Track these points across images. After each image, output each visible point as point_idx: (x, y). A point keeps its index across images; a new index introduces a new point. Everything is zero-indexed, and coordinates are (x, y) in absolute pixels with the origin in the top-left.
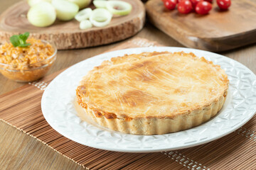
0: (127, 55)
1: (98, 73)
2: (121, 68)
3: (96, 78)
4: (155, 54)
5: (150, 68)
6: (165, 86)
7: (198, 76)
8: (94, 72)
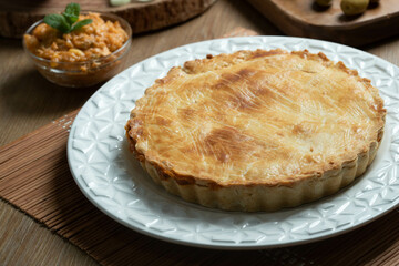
0: (209, 57)
1: (162, 93)
2: (201, 83)
3: (159, 103)
4: (259, 54)
5: (251, 83)
6: (276, 120)
7: (332, 101)
8: (155, 91)
